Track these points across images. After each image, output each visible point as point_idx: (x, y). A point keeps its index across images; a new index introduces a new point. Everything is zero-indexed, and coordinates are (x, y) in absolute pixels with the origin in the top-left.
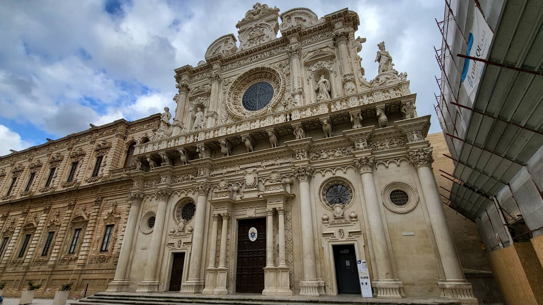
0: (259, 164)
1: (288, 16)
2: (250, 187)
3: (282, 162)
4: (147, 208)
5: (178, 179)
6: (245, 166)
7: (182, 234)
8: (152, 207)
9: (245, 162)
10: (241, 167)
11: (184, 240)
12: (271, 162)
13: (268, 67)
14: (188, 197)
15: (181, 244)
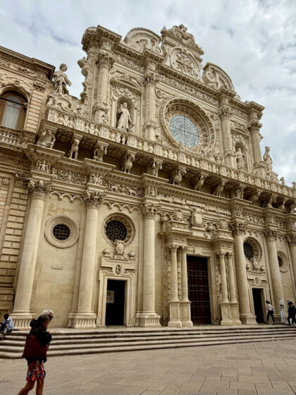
0: (204, 206)
1: (213, 69)
2: (199, 226)
3: (221, 212)
4: (55, 208)
5: (113, 187)
6: (190, 203)
7: (122, 258)
8: (64, 210)
9: (192, 199)
10: (188, 202)
11: (124, 266)
12: (213, 209)
13: (203, 109)
14: (123, 214)
15: (119, 270)
